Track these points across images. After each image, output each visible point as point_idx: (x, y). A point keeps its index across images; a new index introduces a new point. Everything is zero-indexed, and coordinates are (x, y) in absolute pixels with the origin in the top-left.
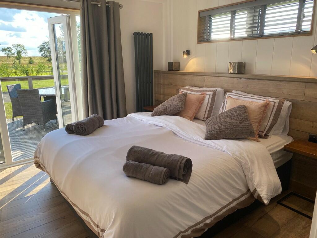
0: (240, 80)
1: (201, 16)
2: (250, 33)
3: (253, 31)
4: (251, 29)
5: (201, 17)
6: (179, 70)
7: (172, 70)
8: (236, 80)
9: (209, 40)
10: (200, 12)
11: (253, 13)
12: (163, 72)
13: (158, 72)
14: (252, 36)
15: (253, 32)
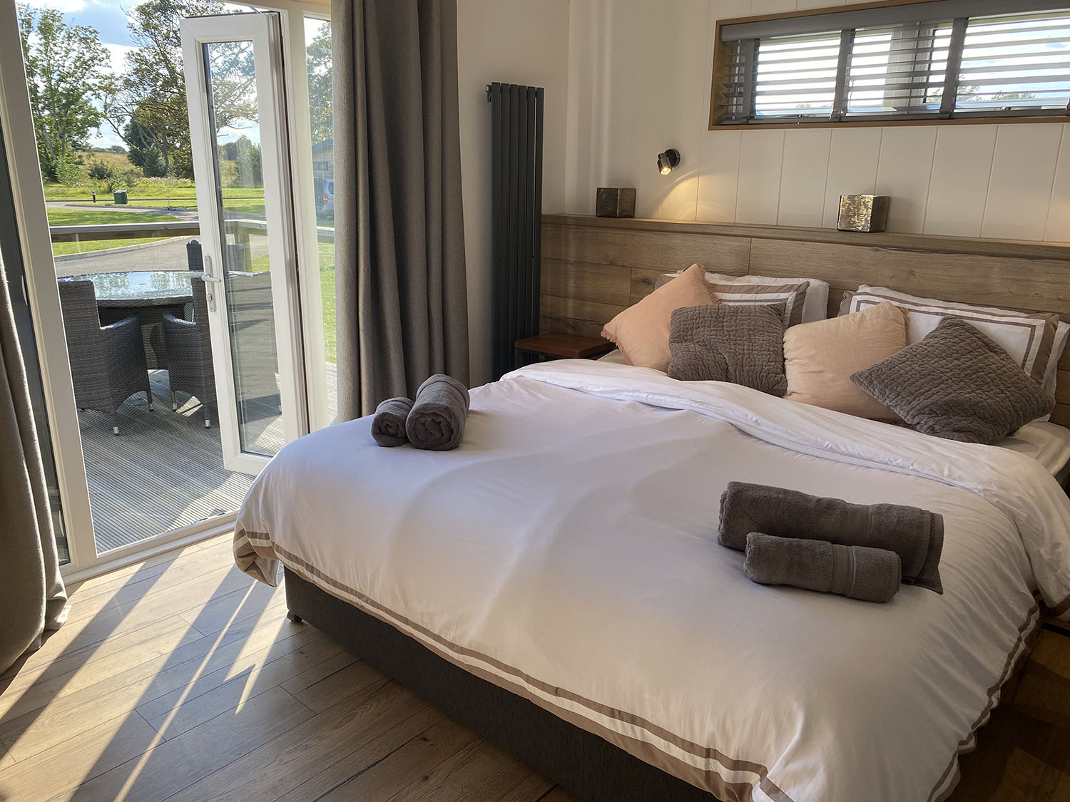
0: (882, 253)
1: (725, 38)
2: (903, 103)
3: (910, 97)
4: (905, 92)
5: (724, 43)
6: (633, 217)
7: (616, 217)
8: (871, 252)
9: (750, 120)
10: (722, 26)
11: (913, 39)
12: (580, 223)
13: (560, 222)
14: (906, 113)
15: (912, 99)
